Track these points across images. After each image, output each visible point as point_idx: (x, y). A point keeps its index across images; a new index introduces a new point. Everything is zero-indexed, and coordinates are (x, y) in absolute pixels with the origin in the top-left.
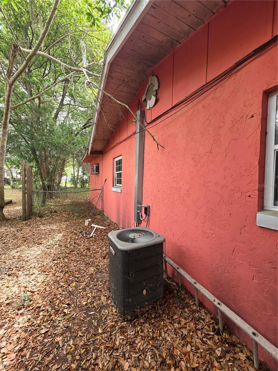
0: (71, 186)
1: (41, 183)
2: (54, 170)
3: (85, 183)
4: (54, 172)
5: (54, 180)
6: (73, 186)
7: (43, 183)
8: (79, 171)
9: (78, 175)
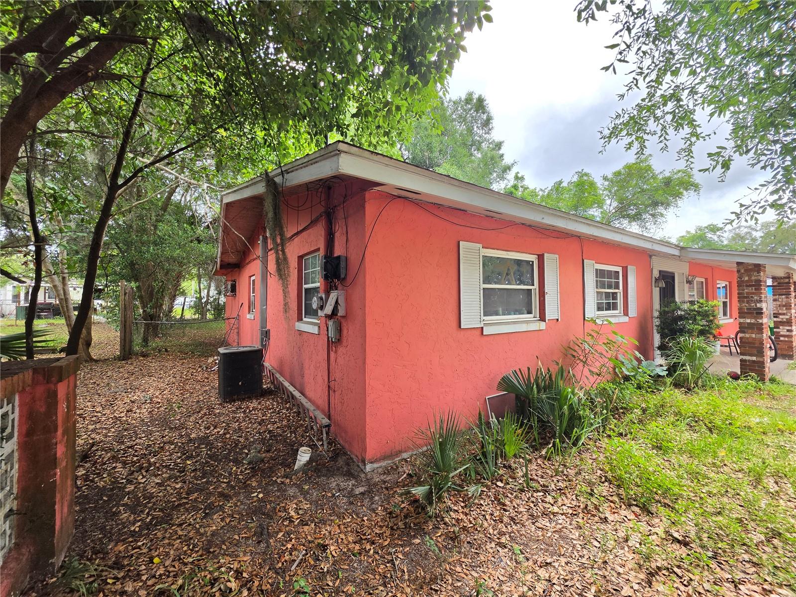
0: (193, 317)
1: (141, 311)
2: (163, 289)
3: (222, 310)
4: (162, 292)
5: (162, 305)
6: (197, 316)
7: (144, 311)
8: (210, 287)
9: (208, 295)
